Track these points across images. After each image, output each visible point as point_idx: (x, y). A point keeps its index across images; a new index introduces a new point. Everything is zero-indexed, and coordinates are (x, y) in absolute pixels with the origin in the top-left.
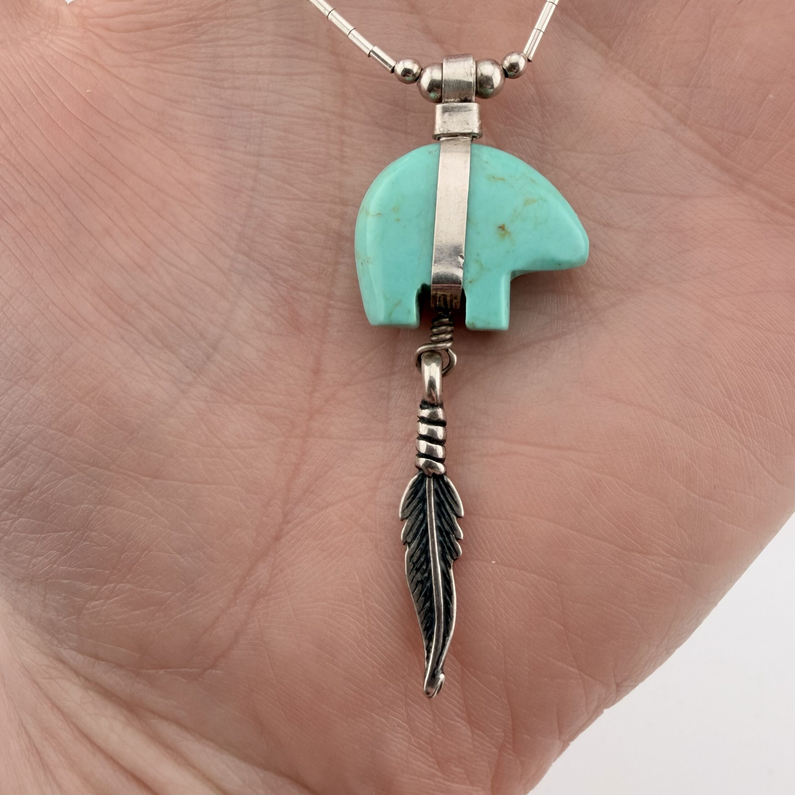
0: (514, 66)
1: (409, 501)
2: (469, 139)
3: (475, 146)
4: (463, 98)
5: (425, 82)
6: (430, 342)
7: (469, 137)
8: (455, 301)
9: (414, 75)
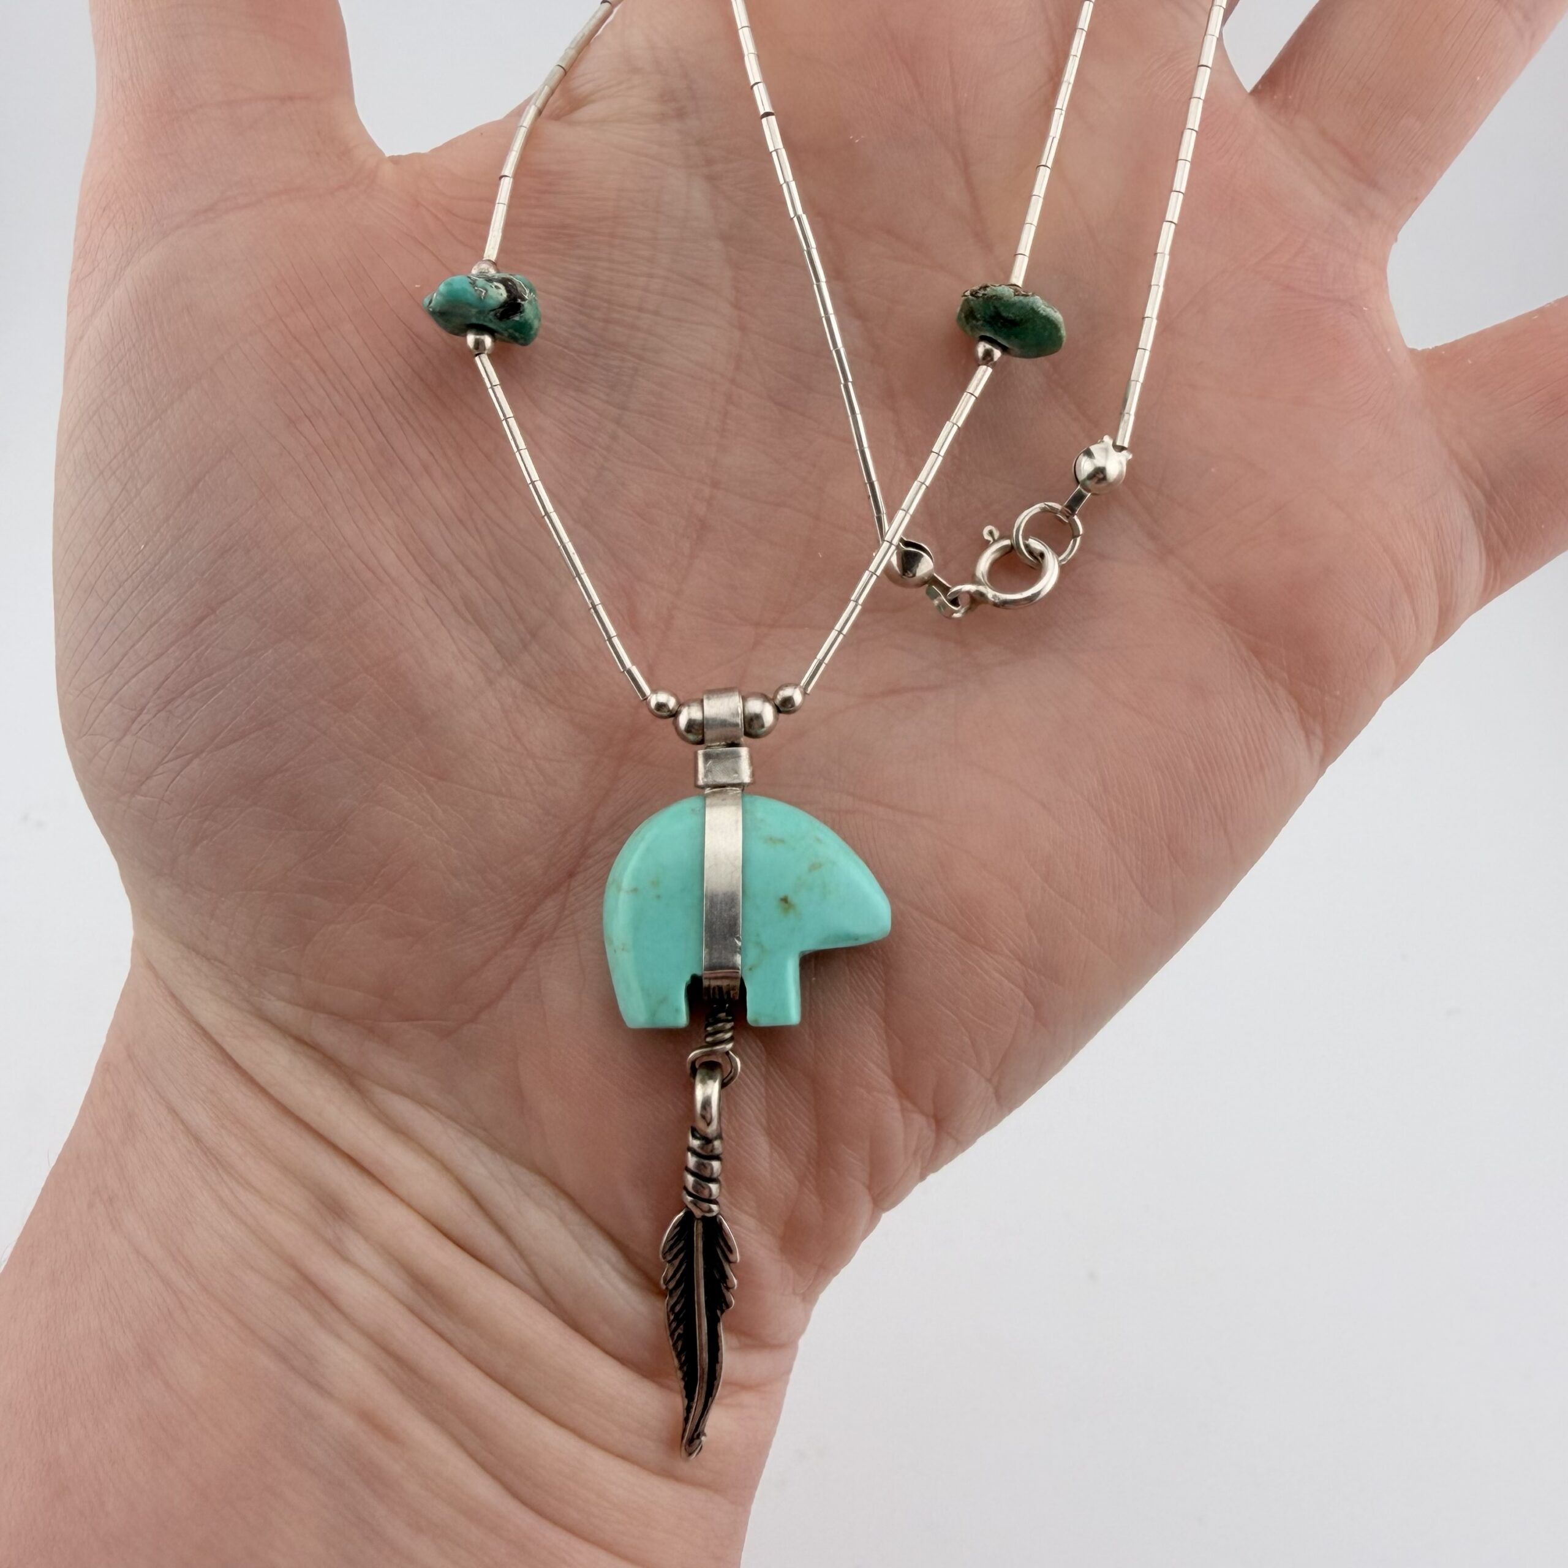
0: (788, 701)
1: (672, 1242)
2: (738, 790)
3: (747, 798)
4: (729, 742)
5: (683, 721)
6: (705, 1044)
7: (740, 788)
8: (732, 992)
9: (669, 711)
